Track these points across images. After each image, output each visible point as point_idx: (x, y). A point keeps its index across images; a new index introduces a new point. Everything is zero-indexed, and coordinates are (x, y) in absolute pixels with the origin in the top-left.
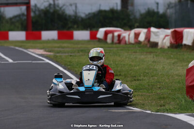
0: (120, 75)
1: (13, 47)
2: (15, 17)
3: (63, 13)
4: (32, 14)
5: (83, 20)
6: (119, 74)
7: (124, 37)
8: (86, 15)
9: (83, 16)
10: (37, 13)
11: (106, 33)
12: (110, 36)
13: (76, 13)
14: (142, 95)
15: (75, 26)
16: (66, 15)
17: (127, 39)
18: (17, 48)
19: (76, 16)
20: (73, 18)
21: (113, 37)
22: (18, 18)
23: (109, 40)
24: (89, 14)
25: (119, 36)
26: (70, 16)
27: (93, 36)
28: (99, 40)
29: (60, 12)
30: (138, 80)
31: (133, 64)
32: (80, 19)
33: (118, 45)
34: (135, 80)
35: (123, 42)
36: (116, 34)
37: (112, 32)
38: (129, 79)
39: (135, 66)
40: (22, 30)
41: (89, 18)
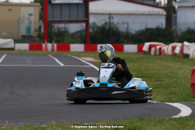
0: (147, 77)
1: (70, 56)
2: (77, 32)
3: (117, 30)
4: (91, 30)
5: (133, 36)
6: (145, 76)
7: (164, 50)
8: (136, 32)
9: (133, 32)
10: (95, 29)
11: (150, 47)
12: (153, 49)
13: (128, 30)
14: (158, 92)
15: (126, 41)
16: (119, 31)
17: (166, 51)
18: (73, 57)
19: (128, 33)
20: (125, 34)
21: (156, 49)
22: (79, 34)
23: (152, 52)
24: (139, 31)
25: (160, 49)
26: (122, 33)
27: (140, 49)
28: (145, 52)
29: (115, 29)
30: (160, 81)
31: (160, 69)
32: (131, 35)
33: (159, 56)
34: (158, 81)
35: (163, 54)
36: (158, 47)
37: (155, 46)
38: (153, 80)
39: (161, 70)
40: (81, 43)
41: (139, 35)
